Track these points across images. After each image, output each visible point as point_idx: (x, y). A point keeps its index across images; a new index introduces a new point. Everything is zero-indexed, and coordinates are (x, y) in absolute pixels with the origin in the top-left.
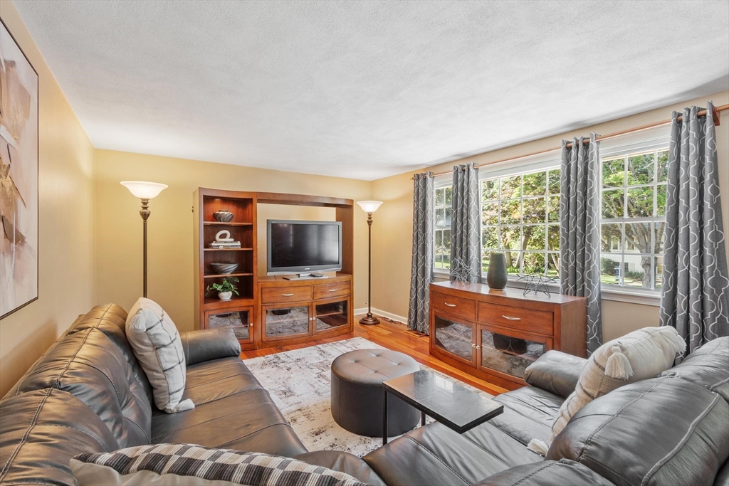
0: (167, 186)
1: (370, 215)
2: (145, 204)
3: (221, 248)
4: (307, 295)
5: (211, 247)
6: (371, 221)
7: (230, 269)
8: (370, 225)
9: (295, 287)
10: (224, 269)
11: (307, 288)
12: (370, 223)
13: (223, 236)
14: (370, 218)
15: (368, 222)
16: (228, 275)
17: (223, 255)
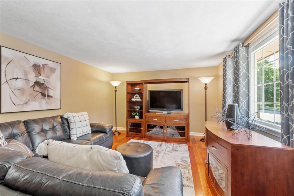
0: (121, 82)
1: (206, 85)
2: (116, 88)
3: (134, 101)
4: (163, 121)
5: (131, 100)
6: (207, 88)
7: (137, 108)
8: (206, 90)
9: (157, 117)
10: (135, 108)
11: (162, 118)
12: (206, 89)
13: (137, 97)
14: (206, 86)
15: (205, 88)
16: (137, 110)
17: (135, 103)
